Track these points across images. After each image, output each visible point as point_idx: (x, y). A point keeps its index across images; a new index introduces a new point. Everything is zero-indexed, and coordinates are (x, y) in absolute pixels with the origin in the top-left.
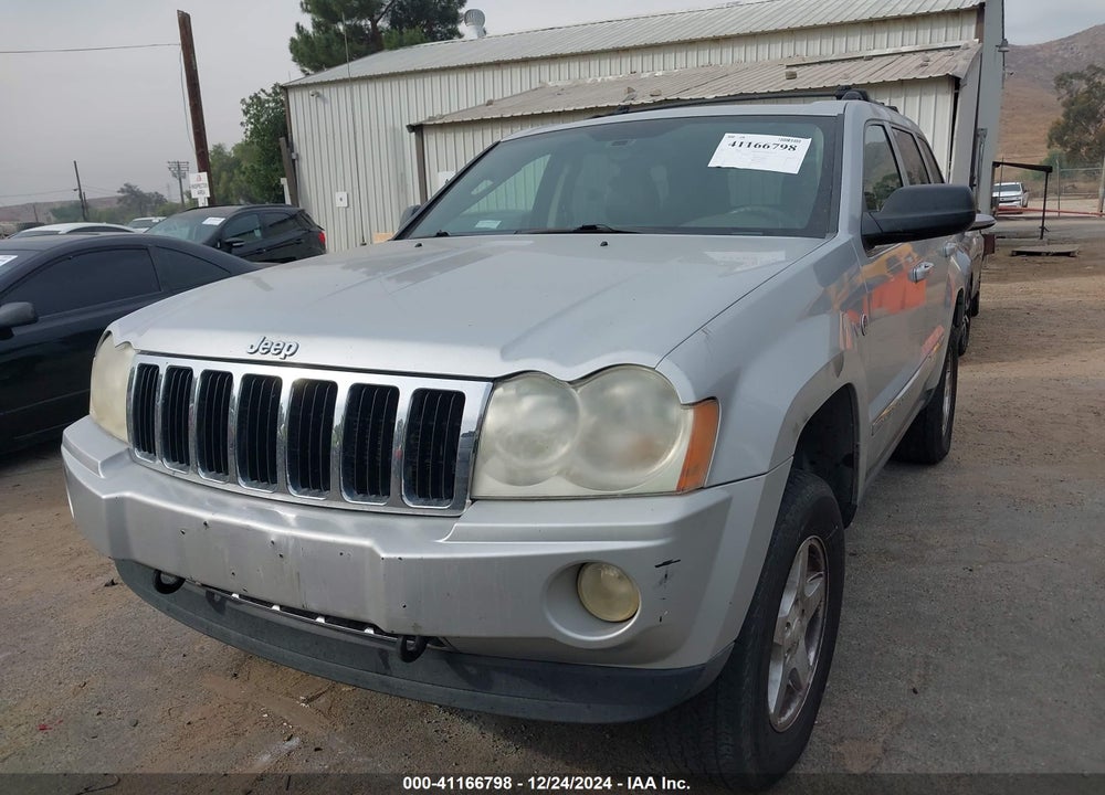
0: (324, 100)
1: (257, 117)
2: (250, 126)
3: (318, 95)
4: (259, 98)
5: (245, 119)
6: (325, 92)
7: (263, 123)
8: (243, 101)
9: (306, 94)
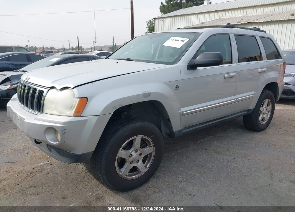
0: (164, 22)
1: (150, 26)
2: (148, 28)
3: (162, 20)
4: (151, 21)
5: (147, 26)
6: (164, 20)
7: (151, 28)
8: (147, 22)
9: (160, 20)
